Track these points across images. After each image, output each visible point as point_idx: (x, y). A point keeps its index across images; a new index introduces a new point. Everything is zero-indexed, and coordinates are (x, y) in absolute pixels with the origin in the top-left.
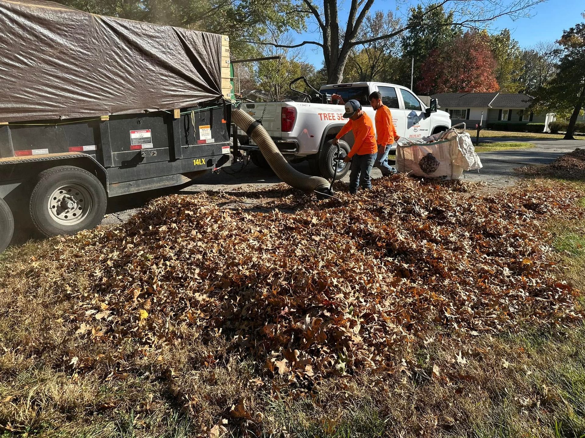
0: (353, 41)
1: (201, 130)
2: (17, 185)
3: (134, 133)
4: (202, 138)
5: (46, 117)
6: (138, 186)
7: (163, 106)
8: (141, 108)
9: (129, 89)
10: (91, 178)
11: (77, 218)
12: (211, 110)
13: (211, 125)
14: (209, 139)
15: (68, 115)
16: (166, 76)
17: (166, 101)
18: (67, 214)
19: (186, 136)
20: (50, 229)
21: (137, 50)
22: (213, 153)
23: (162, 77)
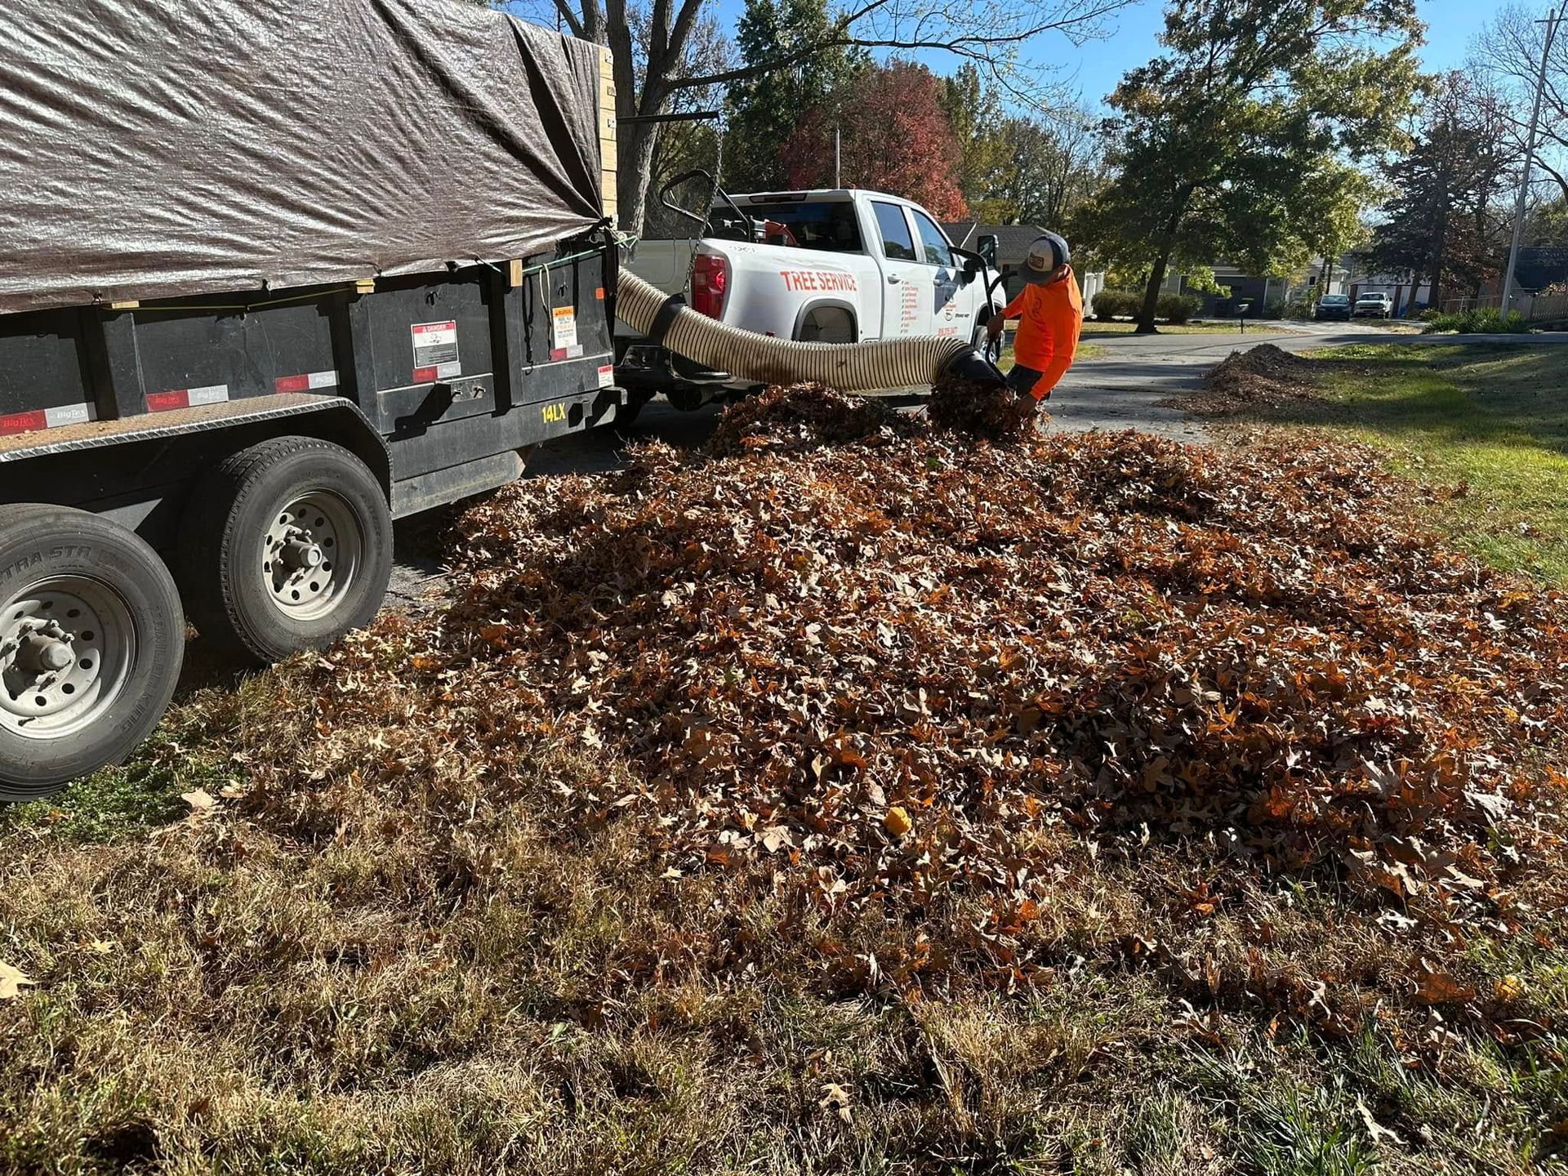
0: (672, 76)
1: (556, 321)
2: (153, 504)
3: (420, 331)
4: (559, 344)
5: (232, 283)
6: (430, 490)
7: (488, 250)
8: (441, 256)
9: (416, 198)
10: (359, 469)
11: (321, 595)
12: (575, 262)
13: (576, 304)
14: (572, 347)
15: (283, 278)
16: (495, 161)
17: (491, 237)
18: (295, 588)
19: (527, 339)
20: (273, 635)
21: (434, 80)
22: (582, 386)
23: (487, 164)
